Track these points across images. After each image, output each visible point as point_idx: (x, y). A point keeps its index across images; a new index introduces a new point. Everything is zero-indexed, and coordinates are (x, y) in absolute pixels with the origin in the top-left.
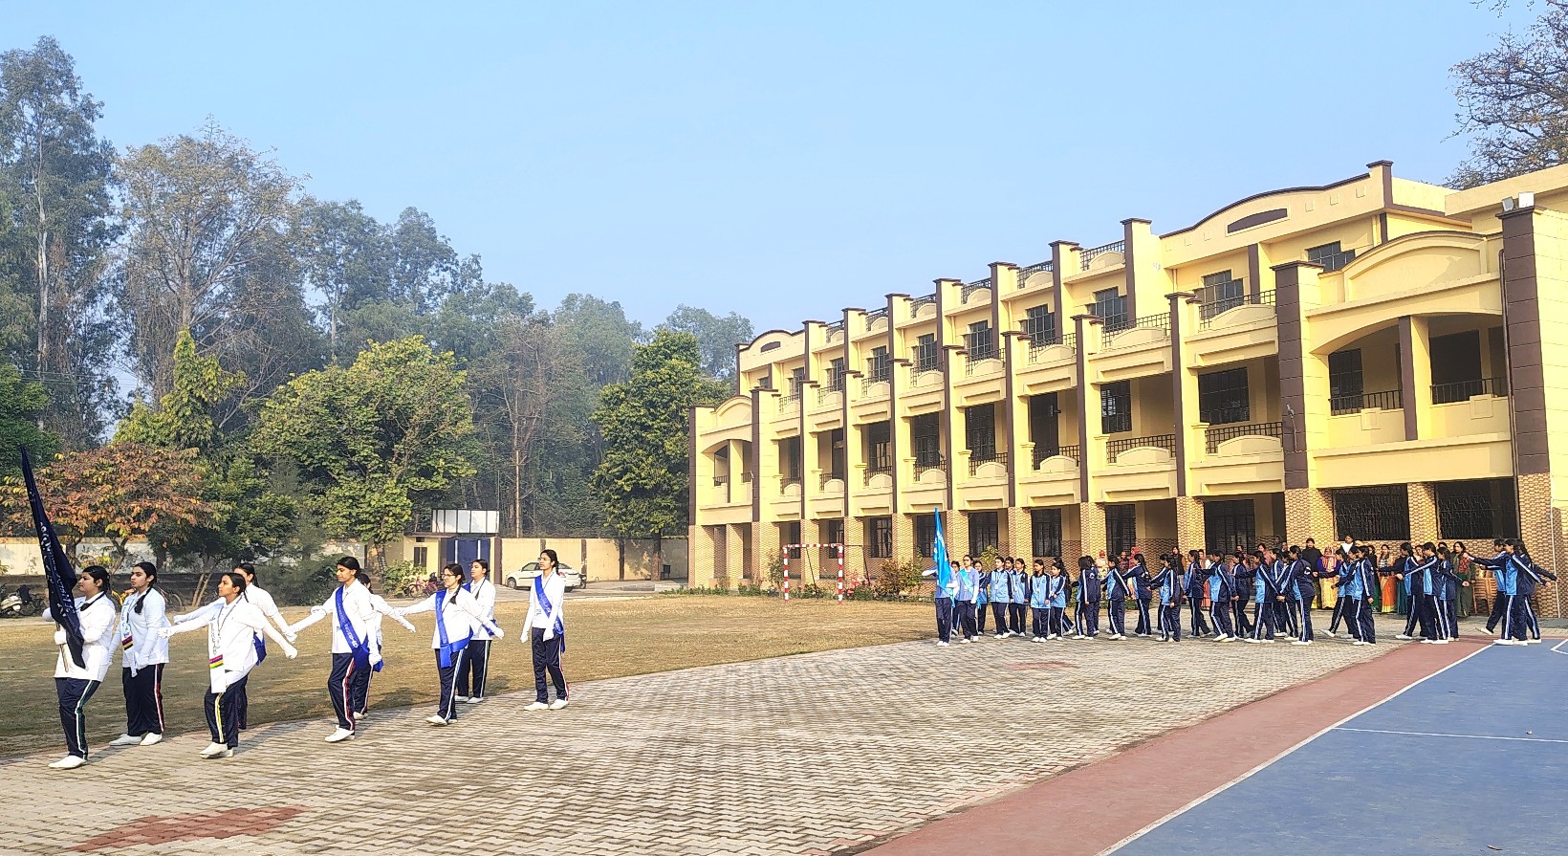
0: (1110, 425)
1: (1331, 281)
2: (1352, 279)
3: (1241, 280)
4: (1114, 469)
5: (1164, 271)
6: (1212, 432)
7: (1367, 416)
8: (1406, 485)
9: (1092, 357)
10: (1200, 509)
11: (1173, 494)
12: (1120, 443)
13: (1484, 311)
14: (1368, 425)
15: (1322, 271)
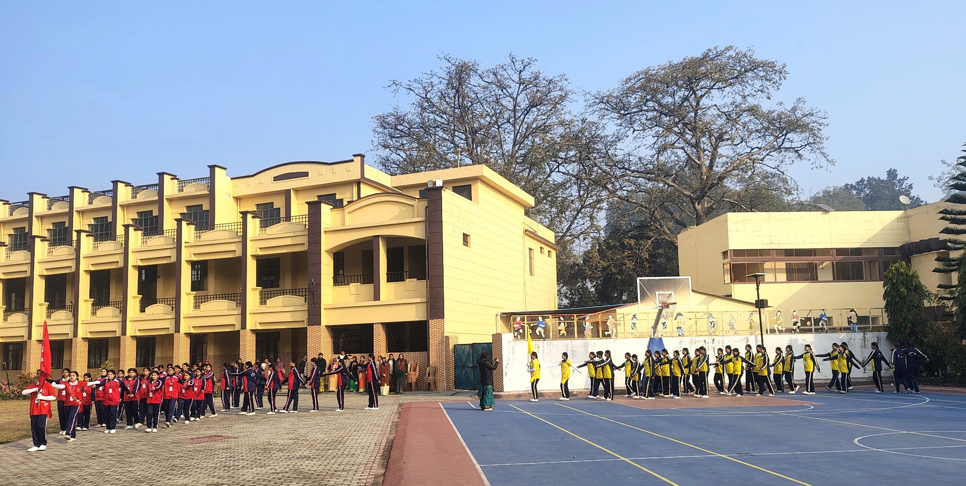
0: (196, 286)
1: (337, 213)
2: (348, 213)
3: (279, 208)
4: (197, 313)
5: (232, 199)
6: (263, 293)
7: (353, 287)
8: (373, 324)
9: (187, 245)
10: (254, 337)
11: (238, 327)
12: (203, 297)
13: (416, 237)
14: (353, 292)
15: (332, 207)
